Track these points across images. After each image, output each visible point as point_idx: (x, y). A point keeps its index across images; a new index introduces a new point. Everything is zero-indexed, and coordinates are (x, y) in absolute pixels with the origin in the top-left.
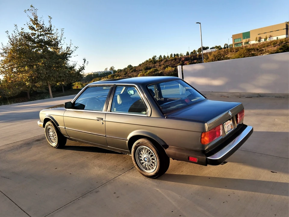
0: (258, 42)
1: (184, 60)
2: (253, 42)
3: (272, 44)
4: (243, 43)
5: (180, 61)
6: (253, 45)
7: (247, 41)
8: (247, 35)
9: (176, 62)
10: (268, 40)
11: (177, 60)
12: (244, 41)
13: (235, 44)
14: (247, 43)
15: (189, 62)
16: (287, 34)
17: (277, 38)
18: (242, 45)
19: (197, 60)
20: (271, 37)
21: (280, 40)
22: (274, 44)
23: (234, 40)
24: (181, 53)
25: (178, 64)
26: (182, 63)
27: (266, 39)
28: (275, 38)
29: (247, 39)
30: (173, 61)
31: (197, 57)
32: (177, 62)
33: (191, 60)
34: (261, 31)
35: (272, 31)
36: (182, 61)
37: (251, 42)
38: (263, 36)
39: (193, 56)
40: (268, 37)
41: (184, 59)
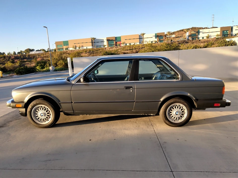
0: (74, 49)
1: (14, 59)
2: (71, 49)
3: (84, 51)
4: (64, 49)
5: (10, 59)
6: (71, 51)
7: (67, 48)
8: (66, 43)
9: (5, 60)
10: (81, 48)
11: (6, 58)
12: (65, 47)
13: (58, 49)
14: (67, 49)
15: (19, 60)
16: (92, 46)
17: (87, 48)
18: (63, 50)
19: (27, 59)
20: (82, 46)
21: (89, 49)
22: (85, 52)
23: (57, 46)
24: (9, 52)
25: (8, 61)
26: (12, 61)
27: (79, 47)
28: (85, 48)
29: (67, 46)
30: (2, 58)
31: (27, 56)
32: (7, 59)
33: (21, 59)
34: (76, 42)
35: (83, 43)
36: (12, 59)
37: (70, 48)
38: (78, 45)
39: (23, 56)
40: (81, 46)
41: (13, 57)
